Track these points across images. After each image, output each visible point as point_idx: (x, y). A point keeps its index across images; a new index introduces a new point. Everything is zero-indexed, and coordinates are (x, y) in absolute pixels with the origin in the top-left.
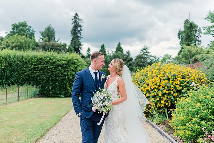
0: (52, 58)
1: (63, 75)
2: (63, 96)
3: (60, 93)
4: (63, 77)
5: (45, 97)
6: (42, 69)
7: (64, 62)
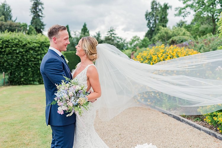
0: (21, 40)
1: (36, 60)
2: (37, 83)
3: (34, 79)
4: (35, 61)
5: (16, 85)
6: (10, 53)
7: (36, 45)
